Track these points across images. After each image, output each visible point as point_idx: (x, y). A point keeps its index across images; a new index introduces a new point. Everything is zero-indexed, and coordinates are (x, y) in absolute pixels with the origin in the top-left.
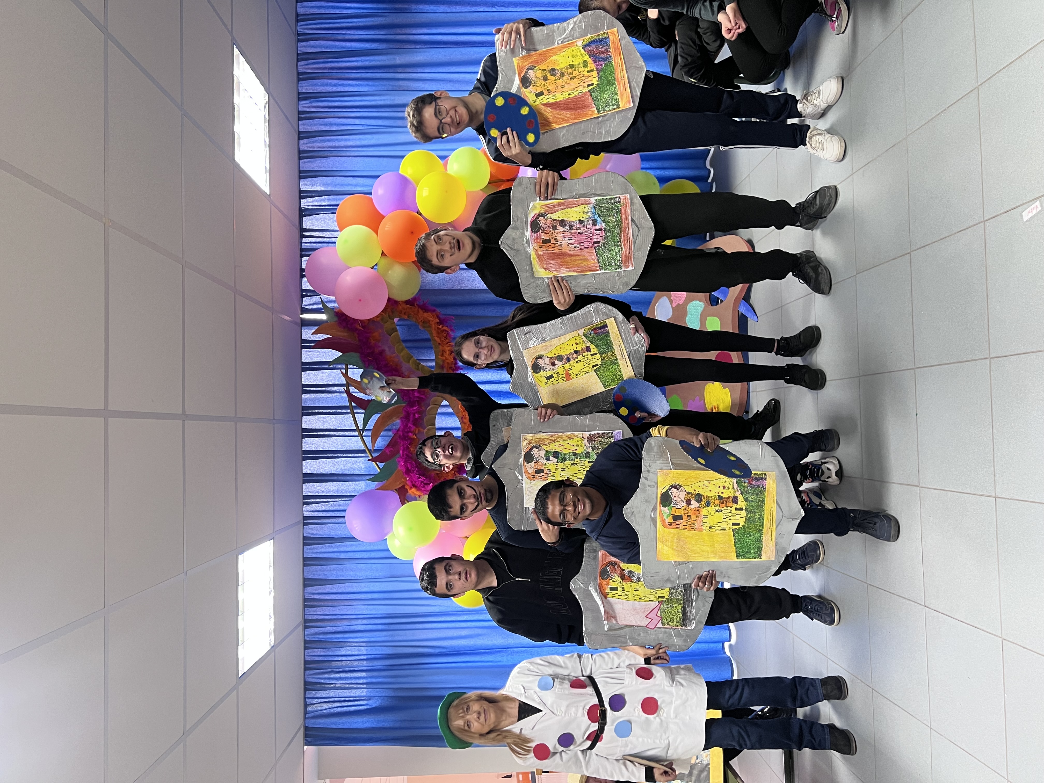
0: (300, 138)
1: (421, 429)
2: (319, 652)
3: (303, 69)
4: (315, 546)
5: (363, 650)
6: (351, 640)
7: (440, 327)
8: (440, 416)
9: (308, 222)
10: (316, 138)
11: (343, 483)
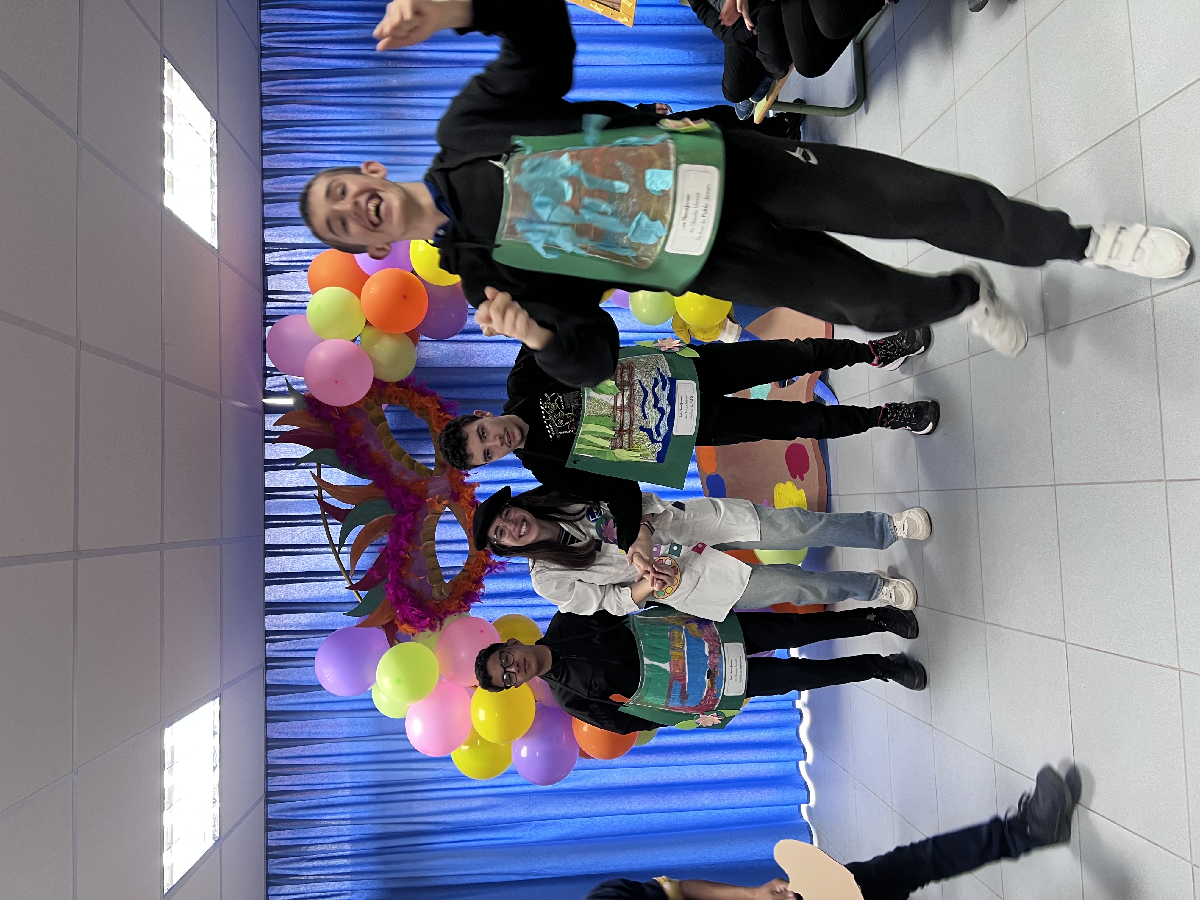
0: (263, 178)
1: (416, 546)
2: (285, 834)
3: (267, 90)
4: (281, 696)
5: (345, 829)
6: (329, 817)
7: (442, 414)
8: (444, 525)
9: (274, 283)
10: (285, 177)
11: (318, 614)
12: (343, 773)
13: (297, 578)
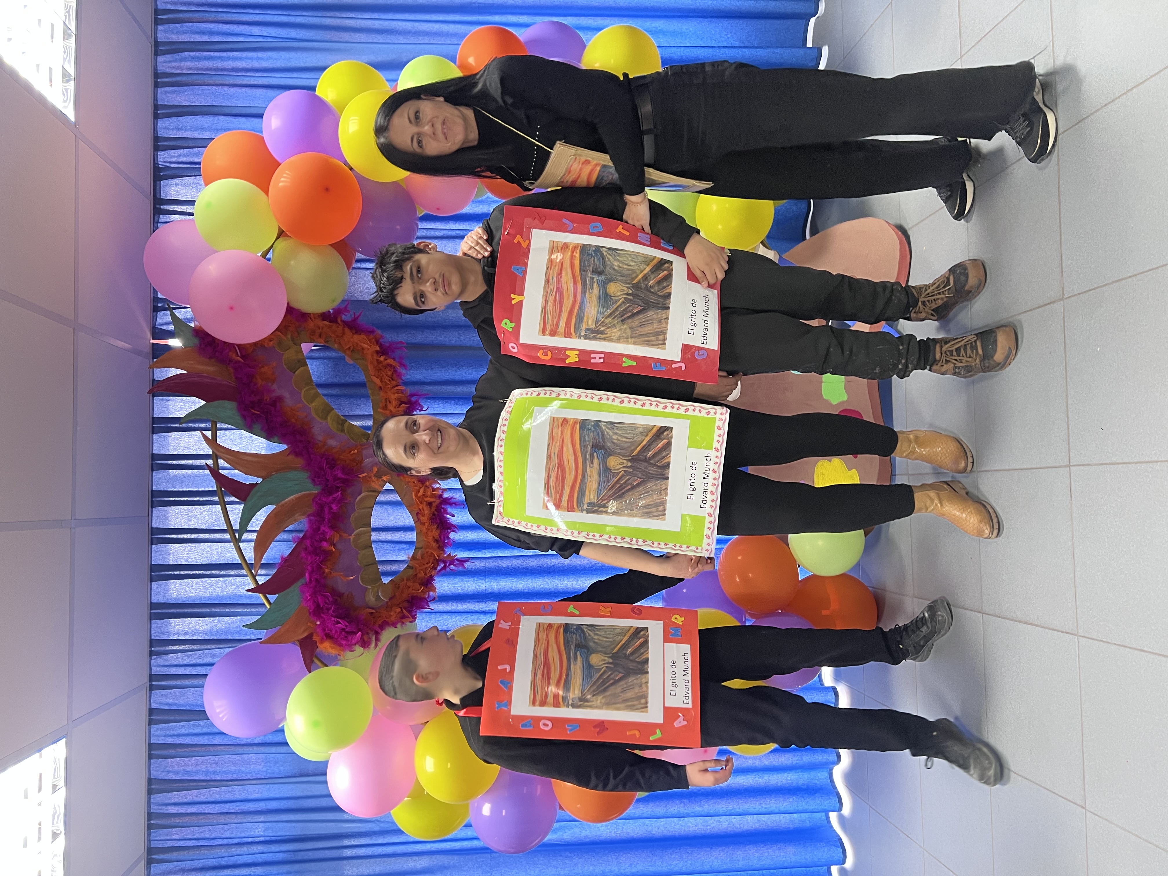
0: (156, 53)
1: (344, 535)
4: (170, 724)
7: (382, 359)
8: (386, 507)
9: (170, 189)
10: (186, 53)
11: (221, 618)
12: (250, 825)
13: (194, 572)
